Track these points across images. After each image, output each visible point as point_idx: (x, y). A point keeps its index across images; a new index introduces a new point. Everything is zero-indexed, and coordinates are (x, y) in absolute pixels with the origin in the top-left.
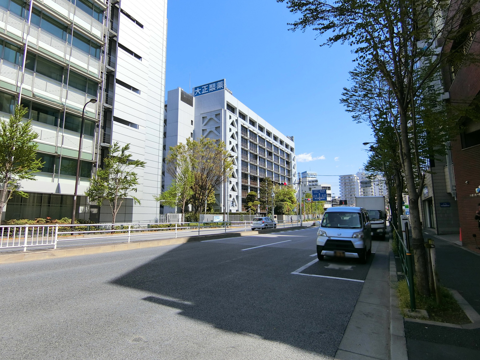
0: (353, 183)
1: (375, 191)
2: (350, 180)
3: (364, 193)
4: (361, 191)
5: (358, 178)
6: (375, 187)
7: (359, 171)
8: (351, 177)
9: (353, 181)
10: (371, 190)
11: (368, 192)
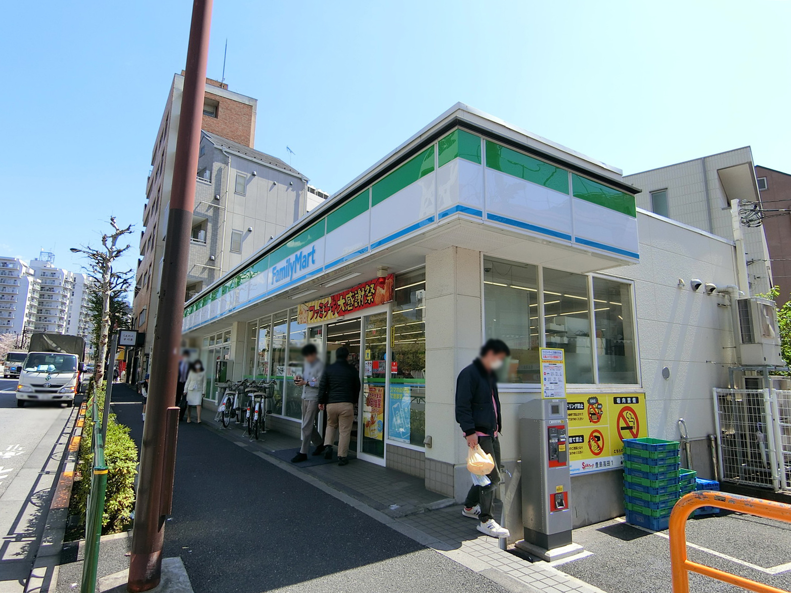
0: (12, 281)
1: (70, 308)
2: (7, 271)
3: (40, 311)
4: (31, 306)
5: (32, 272)
6: (72, 302)
7: (38, 257)
8: (11, 266)
9: (15, 274)
10: (60, 307)
11: (52, 311)
